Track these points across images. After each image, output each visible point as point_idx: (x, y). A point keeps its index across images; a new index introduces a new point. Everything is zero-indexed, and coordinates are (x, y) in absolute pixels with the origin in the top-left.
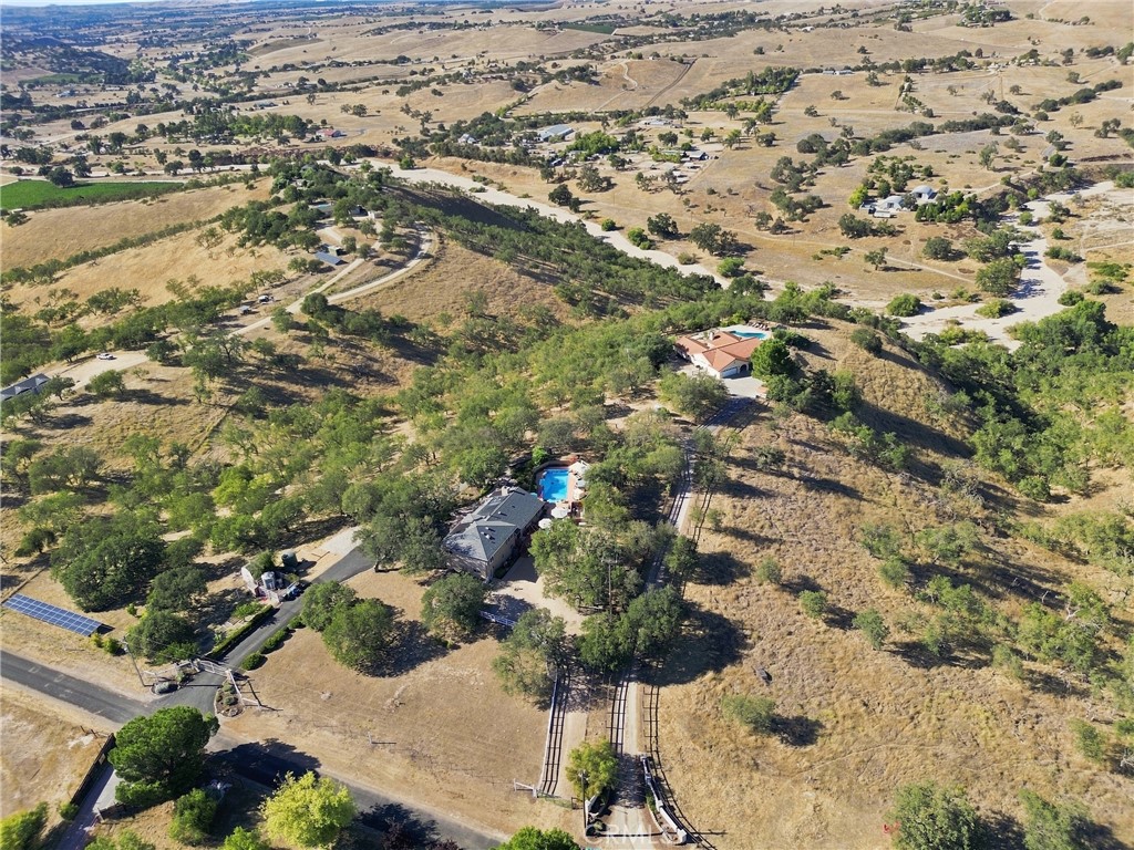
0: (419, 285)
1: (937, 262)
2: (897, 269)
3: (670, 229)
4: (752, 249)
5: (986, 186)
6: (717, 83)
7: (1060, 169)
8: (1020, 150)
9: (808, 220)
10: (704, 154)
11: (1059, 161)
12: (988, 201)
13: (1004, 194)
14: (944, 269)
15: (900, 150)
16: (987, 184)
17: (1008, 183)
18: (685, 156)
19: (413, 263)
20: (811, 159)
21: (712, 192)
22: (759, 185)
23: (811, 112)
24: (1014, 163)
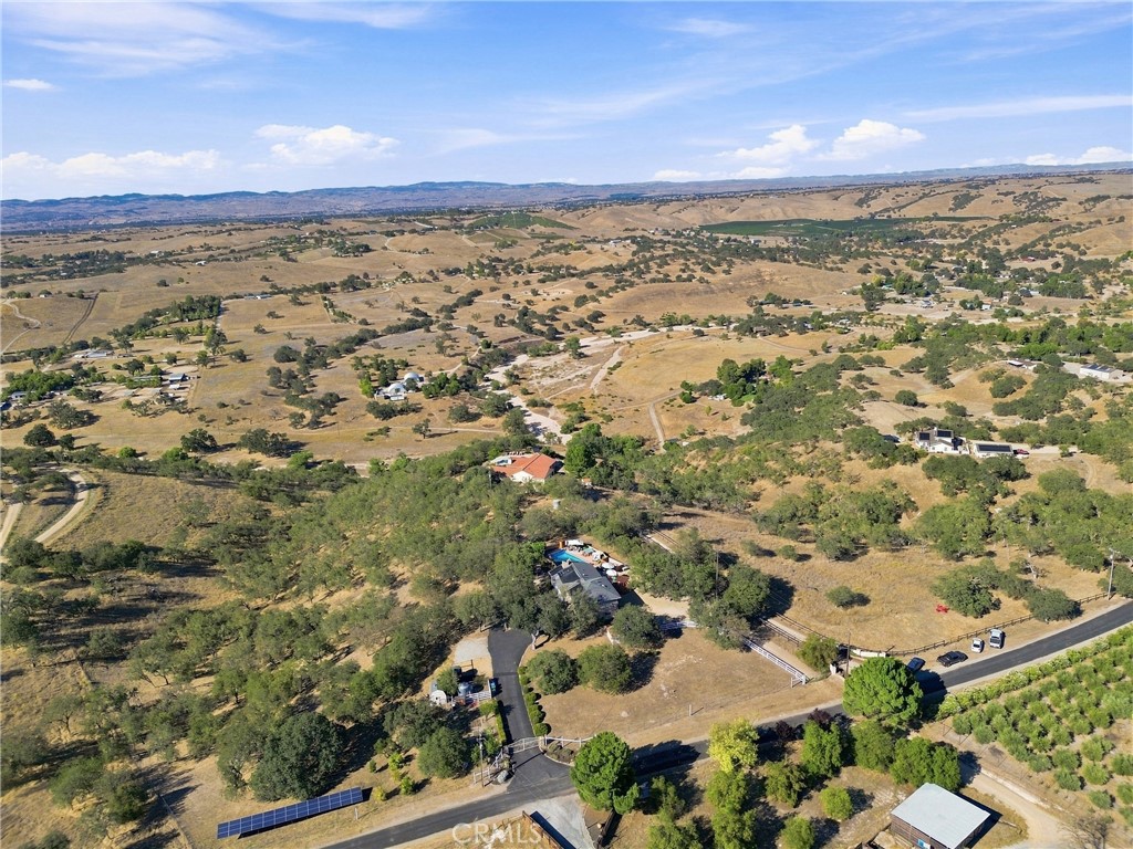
0: (113, 512)
1: (465, 424)
2: (440, 435)
3: (208, 443)
4: (303, 445)
5: (455, 369)
6: (135, 314)
7: (491, 350)
8: (454, 340)
9: (335, 413)
10: (184, 376)
11: (488, 345)
12: (464, 376)
13: (470, 372)
14: (472, 427)
15: (365, 351)
16: (453, 366)
17: (467, 364)
18: (162, 380)
19: (82, 495)
20: (295, 366)
21: (224, 405)
22: (265, 393)
23: (259, 330)
24: (457, 351)
